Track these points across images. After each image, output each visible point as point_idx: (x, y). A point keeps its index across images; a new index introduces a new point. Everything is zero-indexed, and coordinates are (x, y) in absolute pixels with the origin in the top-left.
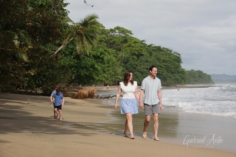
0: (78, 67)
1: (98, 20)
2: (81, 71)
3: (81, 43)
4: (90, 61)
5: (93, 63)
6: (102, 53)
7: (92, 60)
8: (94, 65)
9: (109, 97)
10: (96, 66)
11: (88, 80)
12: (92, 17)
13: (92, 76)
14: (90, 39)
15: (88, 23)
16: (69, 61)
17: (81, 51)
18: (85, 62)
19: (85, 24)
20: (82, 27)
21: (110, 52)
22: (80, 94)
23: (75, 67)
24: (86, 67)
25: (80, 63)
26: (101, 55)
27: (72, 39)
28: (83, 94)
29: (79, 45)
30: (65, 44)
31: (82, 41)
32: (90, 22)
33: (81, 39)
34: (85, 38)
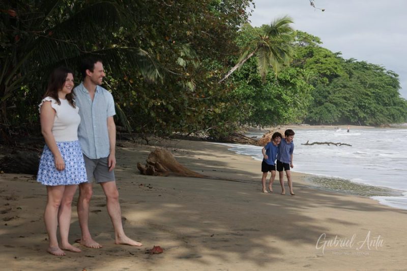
0: (258, 98)
1: (290, 25)
2: (263, 103)
3: (265, 61)
4: (273, 89)
5: (280, 92)
6: (292, 76)
7: (278, 87)
8: (281, 95)
10: (284, 96)
11: (272, 117)
12: (283, 21)
13: (278, 112)
14: (278, 55)
15: (277, 30)
16: (243, 88)
17: (264, 73)
19: (273, 31)
20: (267, 37)
21: (306, 74)
23: (254, 98)
24: (269, 98)
25: (261, 91)
26: (291, 79)
27: (252, 55)
29: (262, 64)
30: (241, 62)
31: (268, 59)
32: (280, 29)
33: (266, 55)
34: (272, 53)
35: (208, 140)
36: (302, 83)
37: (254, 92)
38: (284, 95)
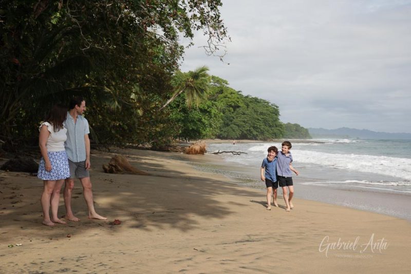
0: (185, 121)
1: (208, 72)
2: (189, 125)
3: (191, 96)
4: (196, 115)
6: (209, 106)
8: (201, 119)
9: (218, 153)
11: (195, 134)
12: (202, 69)
13: (199, 131)
14: (200, 93)
15: (198, 75)
16: (175, 114)
17: (190, 104)
18: (192, 115)
19: (195, 76)
20: (192, 80)
21: (218, 105)
22: (192, 149)
23: (183, 121)
24: (193, 121)
25: (187, 116)
26: (208, 108)
27: (182, 91)
28: (195, 150)
29: (189, 98)
30: (174, 96)
31: (192, 95)
32: (201, 75)
33: (191, 92)
34: (195, 91)
35: (152, 149)
36: (215, 111)
37: (183, 117)
38: (203, 119)
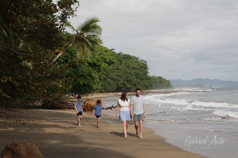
1: (98, 24)
2: (80, 79)
3: (81, 49)
4: (85, 69)
5: (90, 71)
6: (98, 60)
7: (89, 68)
8: (91, 73)
9: (112, 107)
11: (86, 89)
12: (93, 21)
13: (90, 85)
15: (89, 27)
18: (82, 70)
19: (86, 28)
24: (83, 76)
25: (77, 71)
26: (97, 62)
27: (71, 45)
28: (91, 106)
29: (80, 51)
31: (83, 47)
32: (91, 26)
34: (86, 43)
36: (105, 65)
37: (73, 72)
38: (93, 74)
